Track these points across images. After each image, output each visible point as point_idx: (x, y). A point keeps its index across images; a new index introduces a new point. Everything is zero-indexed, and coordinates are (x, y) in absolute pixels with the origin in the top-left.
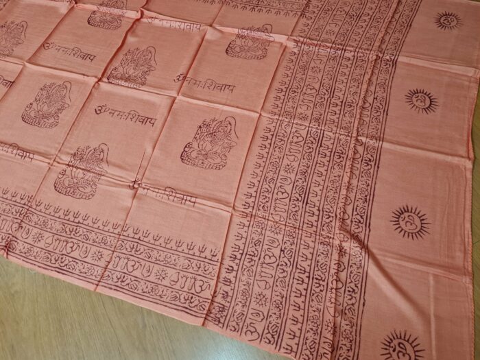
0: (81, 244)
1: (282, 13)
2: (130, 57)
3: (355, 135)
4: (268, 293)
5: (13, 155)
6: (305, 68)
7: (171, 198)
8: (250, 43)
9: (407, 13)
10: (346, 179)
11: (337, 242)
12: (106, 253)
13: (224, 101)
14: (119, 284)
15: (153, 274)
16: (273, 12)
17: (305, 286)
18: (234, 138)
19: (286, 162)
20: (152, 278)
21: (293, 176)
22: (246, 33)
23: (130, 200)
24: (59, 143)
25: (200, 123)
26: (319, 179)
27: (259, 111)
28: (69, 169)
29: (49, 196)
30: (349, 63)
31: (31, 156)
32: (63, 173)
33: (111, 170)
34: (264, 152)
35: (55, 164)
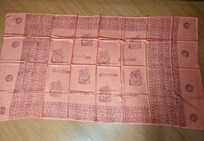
0: (114, 114)
1: (141, 30)
2: (101, 55)
3: (172, 68)
4: (163, 113)
5: (83, 95)
6: (153, 49)
7: (132, 96)
8: (135, 43)
9: (176, 24)
10: (173, 81)
11: (175, 97)
12: (122, 114)
13: (134, 65)
14: (128, 121)
15: (135, 116)
16: (138, 30)
17: (170, 109)
18: (142, 75)
19: (157, 79)
20: (135, 117)
21: (160, 83)
22: (133, 40)
23: (122, 99)
24: (94, 88)
25: (131, 73)
26: (166, 82)
27: (145, 66)
28: (101, 95)
29: (99, 104)
30: (164, 45)
31: (88, 94)
32: (100, 96)
33: (113, 93)
34: (150, 77)
35: (96, 94)
